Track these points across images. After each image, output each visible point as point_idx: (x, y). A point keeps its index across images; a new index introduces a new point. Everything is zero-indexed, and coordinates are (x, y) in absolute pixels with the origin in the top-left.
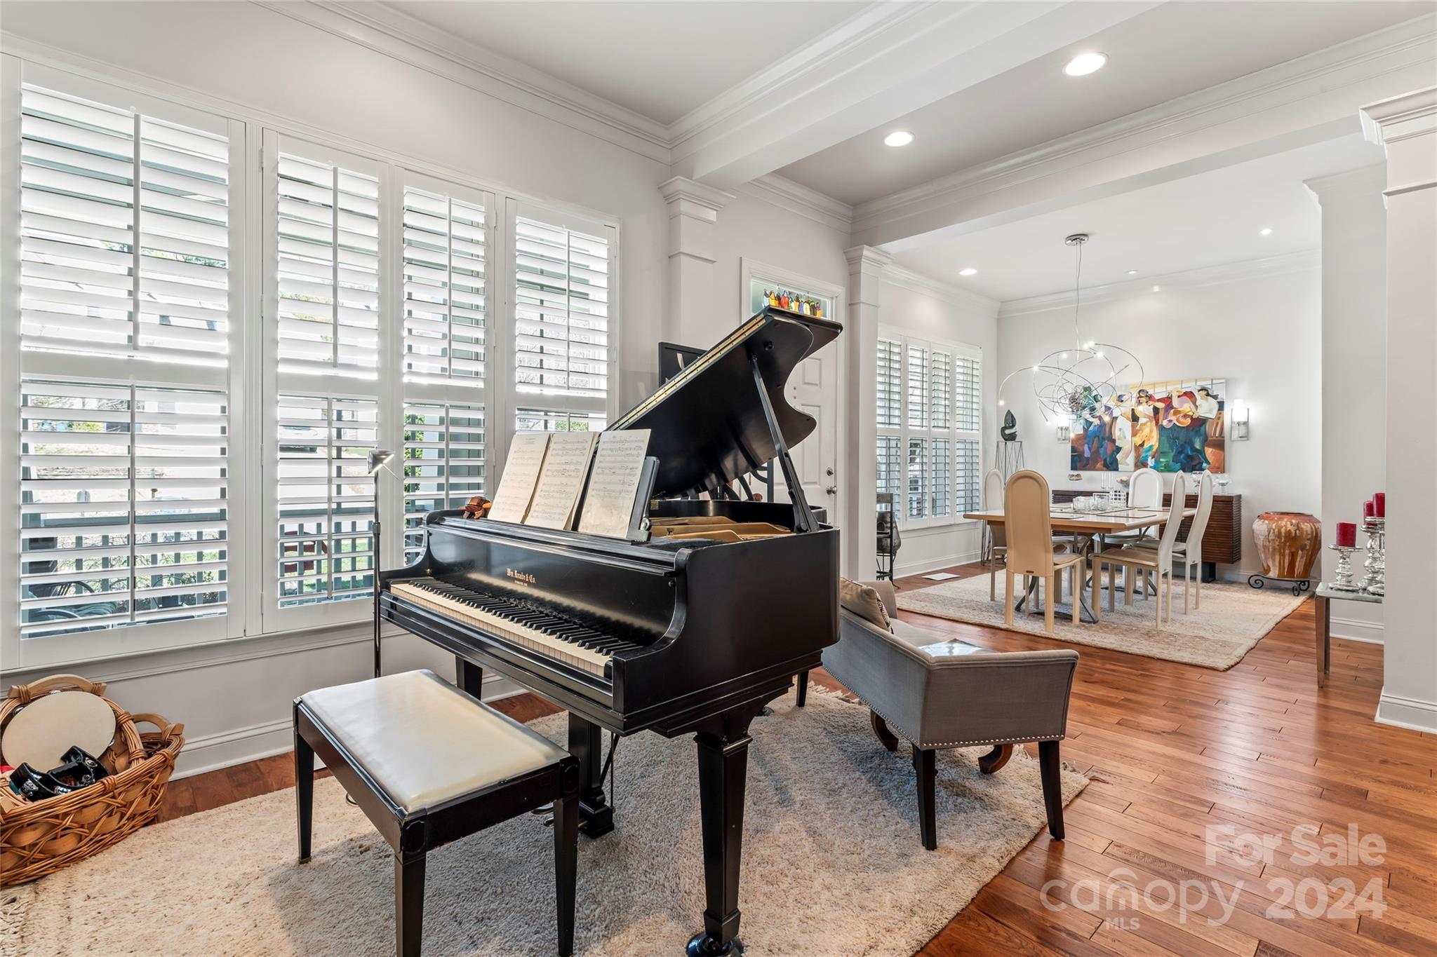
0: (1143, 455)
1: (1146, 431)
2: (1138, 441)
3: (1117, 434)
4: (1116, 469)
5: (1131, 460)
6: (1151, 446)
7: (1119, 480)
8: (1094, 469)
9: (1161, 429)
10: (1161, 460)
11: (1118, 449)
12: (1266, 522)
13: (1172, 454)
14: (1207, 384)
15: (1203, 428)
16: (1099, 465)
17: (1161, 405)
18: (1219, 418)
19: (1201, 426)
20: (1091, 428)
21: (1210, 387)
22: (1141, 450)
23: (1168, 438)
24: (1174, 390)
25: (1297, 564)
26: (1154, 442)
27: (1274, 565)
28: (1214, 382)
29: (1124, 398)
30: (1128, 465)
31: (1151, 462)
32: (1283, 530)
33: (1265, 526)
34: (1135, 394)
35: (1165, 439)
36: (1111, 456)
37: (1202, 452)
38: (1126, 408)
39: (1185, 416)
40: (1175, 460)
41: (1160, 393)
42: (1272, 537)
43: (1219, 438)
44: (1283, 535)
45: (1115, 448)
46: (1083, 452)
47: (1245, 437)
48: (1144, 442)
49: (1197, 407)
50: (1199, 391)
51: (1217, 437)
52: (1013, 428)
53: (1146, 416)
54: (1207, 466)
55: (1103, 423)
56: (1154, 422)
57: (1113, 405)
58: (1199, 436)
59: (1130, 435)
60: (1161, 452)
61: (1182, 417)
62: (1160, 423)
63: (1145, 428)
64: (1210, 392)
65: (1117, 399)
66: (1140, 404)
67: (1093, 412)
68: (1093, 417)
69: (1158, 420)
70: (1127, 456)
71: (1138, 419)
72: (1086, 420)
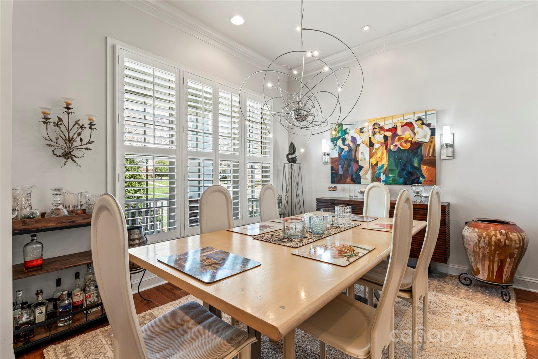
0: (377, 172)
1: (379, 154)
2: (374, 161)
3: (360, 157)
4: (360, 183)
5: (369, 176)
6: (383, 165)
7: (360, 191)
8: (345, 182)
9: (389, 152)
10: (390, 175)
11: (361, 168)
12: (476, 230)
13: (397, 171)
14: (422, 115)
15: (419, 151)
16: (348, 180)
17: (389, 134)
18: (431, 142)
19: (418, 148)
20: (343, 153)
21: (424, 117)
22: (376, 168)
23: (395, 159)
24: (398, 121)
25: (505, 270)
26: (384, 162)
27: (483, 269)
28: (428, 113)
29: (364, 130)
30: (367, 179)
31: (383, 177)
32: (493, 239)
33: (476, 234)
34: (371, 127)
35: (392, 159)
36: (356, 173)
37: (419, 169)
38: (365, 137)
39: (407, 141)
40: (400, 176)
41: (388, 125)
42: (482, 244)
43: (432, 158)
44: (493, 243)
45: (358, 167)
46: (338, 170)
47: (453, 157)
48: (377, 162)
49: (415, 134)
50: (416, 121)
51: (430, 157)
52: (295, 154)
53: (379, 143)
54: (423, 180)
55: (350, 150)
56: (385, 147)
57: (356, 136)
58: (417, 157)
59: (368, 157)
60: (390, 170)
61: (404, 142)
62: (389, 147)
63: (378, 152)
64: (425, 121)
65: (359, 131)
66: (374, 134)
67: (344, 140)
68: (344, 145)
69: (387, 145)
70: (366, 173)
71: (374, 146)
72: (340, 147)
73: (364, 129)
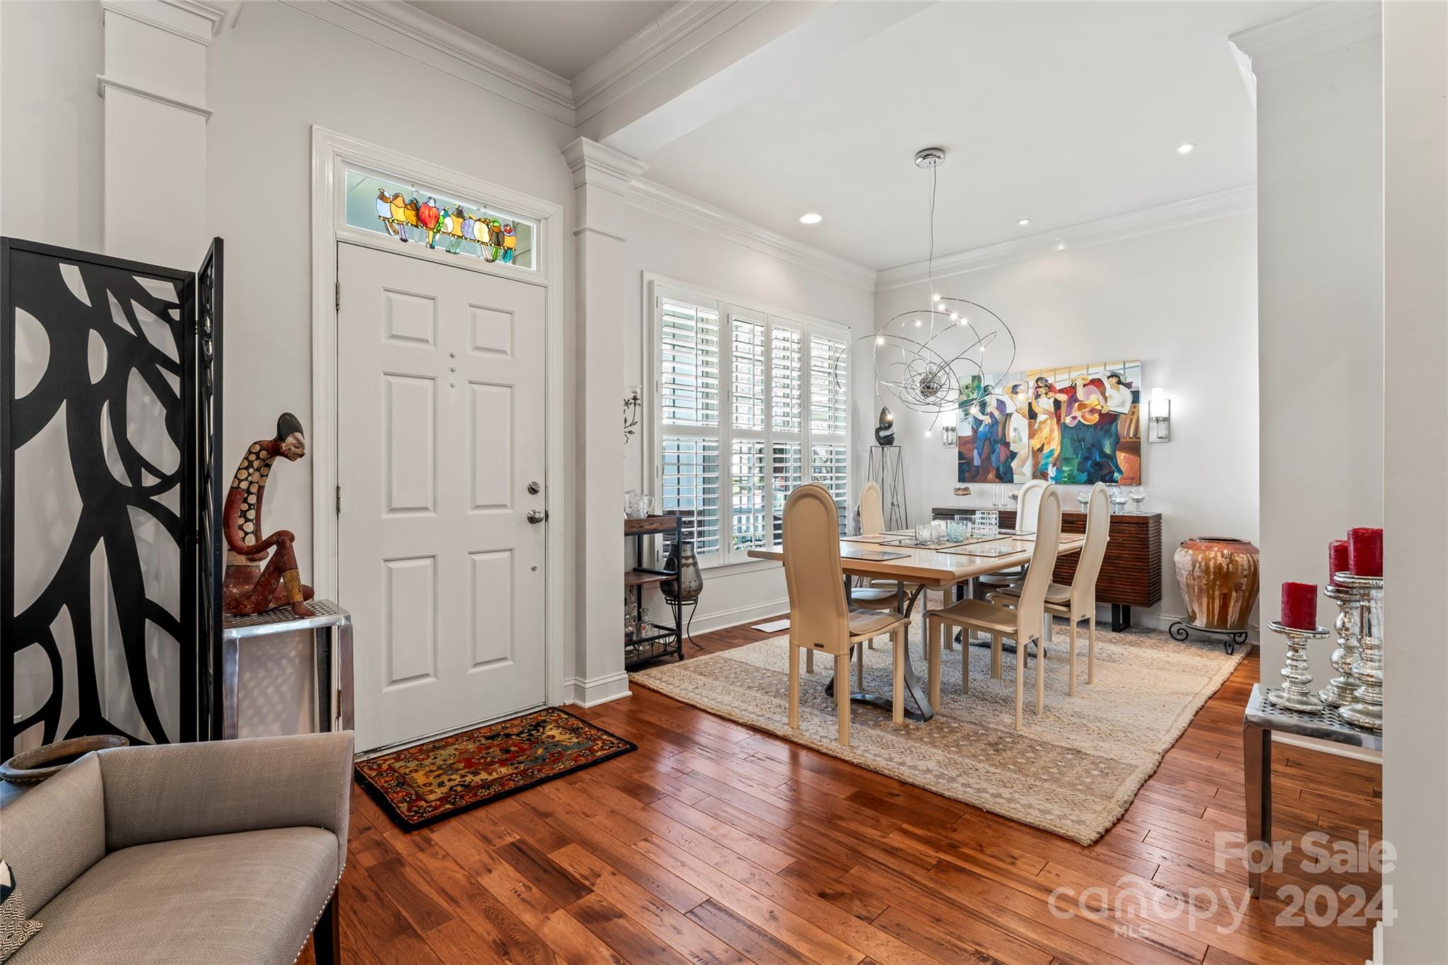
0: (1043, 462)
1: (1045, 432)
2: (1036, 443)
3: (1011, 435)
4: (1011, 481)
6: (1052, 451)
7: (1011, 494)
8: (985, 480)
9: (1064, 428)
10: (1064, 468)
11: (1013, 455)
12: (1191, 552)
13: (1076, 461)
14: (1117, 368)
15: (1113, 427)
16: (991, 476)
17: (1063, 398)
18: (1133, 413)
19: (1111, 423)
20: (981, 429)
21: (1122, 372)
22: (1040, 456)
23: (1072, 440)
24: (1079, 377)
25: (1230, 610)
26: (1055, 445)
27: (1201, 611)
28: (1127, 365)
29: (1019, 389)
30: (1024, 475)
31: (1052, 471)
32: (1212, 564)
33: (1190, 558)
34: (1032, 384)
35: (1067, 441)
36: (1005, 463)
37: (1112, 458)
38: (1021, 401)
39: (1093, 411)
40: (1081, 470)
41: (1061, 382)
42: (1197, 573)
43: (1134, 440)
44: (1212, 570)
45: (1009, 454)
46: (972, 459)
47: (1167, 438)
48: (1043, 445)
49: (1106, 399)
50: (1109, 377)
51: (1131, 438)
52: (891, 429)
53: (1046, 412)
54: (1120, 476)
55: (995, 422)
56: (1055, 419)
57: (1006, 399)
58: (1109, 438)
59: (1027, 436)
60: (1064, 459)
61: (1088, 412)
62: (1062, 420)
63: (1044, 428)
64: (1122, 379)
65: (1011, 390)
66: (1038, 396)
67: (983, 405)
68: (983, 414)
69: (1060, 416)
70: (1023, 464)
71: (1037, 417)
72: (975, 418)
73: (1020, 387)
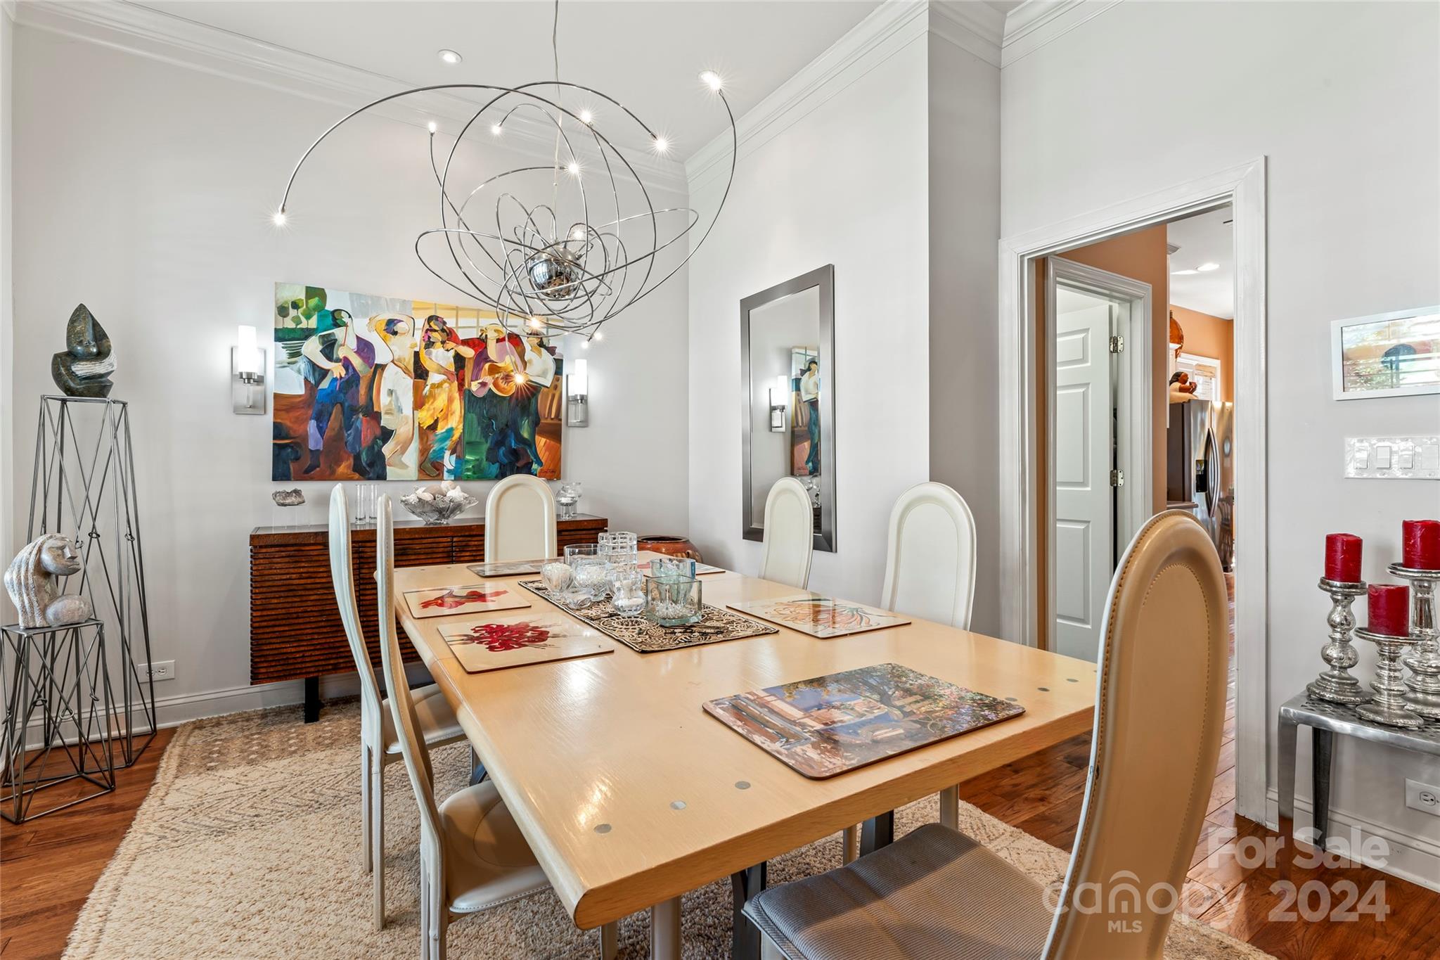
0: (436, 447)
1: (441, 401)
2: (426, 417)
3: (383, 401)
4: (382, 477)
5: (411, 458)
6: (450, 430)
8: (330, 477)
9: (470, 401)
10: (468, 457)
11: (387, 435)
13: (485, 447)
15: (533, 403)
16: (343, 469)
17: (468, 352)
20: (325, 384)
22: (431, 437)
23: (480, 417)
24: (492, 327)
26: (455, 422)
29: (398, 328)
30: (404, 466)
31: (449, 461)
34: (421, 322)
35: (473, 417)
36: (371, 448)
37: (531, 444)
38: (402, 348)
39: (508, 378)
40: (492, 457)
41: (466, 329)
43: (556, 421)
45: (378, 432)
46: (305, 438)
47: (585, 422)
48: (436, 421)
49: (525, 364)
50: (529, 335)
51: (552, 419)
53: (442, 371)
54: (539, 468)
55: (352, 379)
56: (456, 383)
57: (374, 339)
58: (528, 416)
59: (411, 405)
60: (468, 443)
61: (502, 379)
62: (466, 386)
63: (439, 394)
64: (545, 340)
65: (383, 326)
66: (429, 344)
67: (329, 347)
68: (329, 357)
69: (463, 380)
70: (404, 449)
71: (427, 376)
72: (314, 366)
73: (399, 325)
